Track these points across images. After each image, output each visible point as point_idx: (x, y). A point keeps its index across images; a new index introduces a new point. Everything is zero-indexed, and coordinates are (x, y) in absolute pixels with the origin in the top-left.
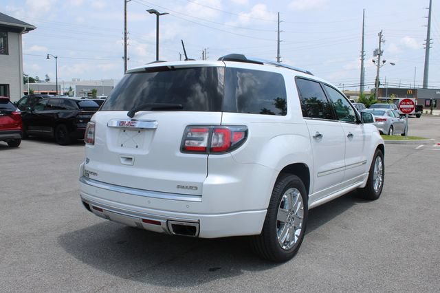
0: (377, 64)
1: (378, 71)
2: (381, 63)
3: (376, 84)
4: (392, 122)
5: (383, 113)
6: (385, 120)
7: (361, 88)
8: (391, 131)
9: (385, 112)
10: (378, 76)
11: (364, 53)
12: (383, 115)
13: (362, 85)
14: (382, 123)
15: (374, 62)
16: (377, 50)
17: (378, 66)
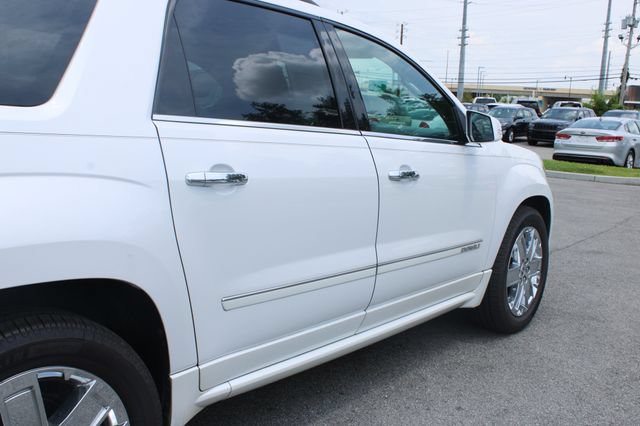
0: (627, 42)
1: (628, 55)
2: (634, 41)
3: (622, 78)
4: (633, 144)
5: (617, 127)
6: (619, 138)
7: (601, 84)
8: (631, 159)
9: (620, 124)
10: (626, 63)
11: (610, 26)
12: (616, 129)
13: (602, 78)
14: (612, 144)
15: (621, 38)
16: (628, 18)
17: (629, 46)
